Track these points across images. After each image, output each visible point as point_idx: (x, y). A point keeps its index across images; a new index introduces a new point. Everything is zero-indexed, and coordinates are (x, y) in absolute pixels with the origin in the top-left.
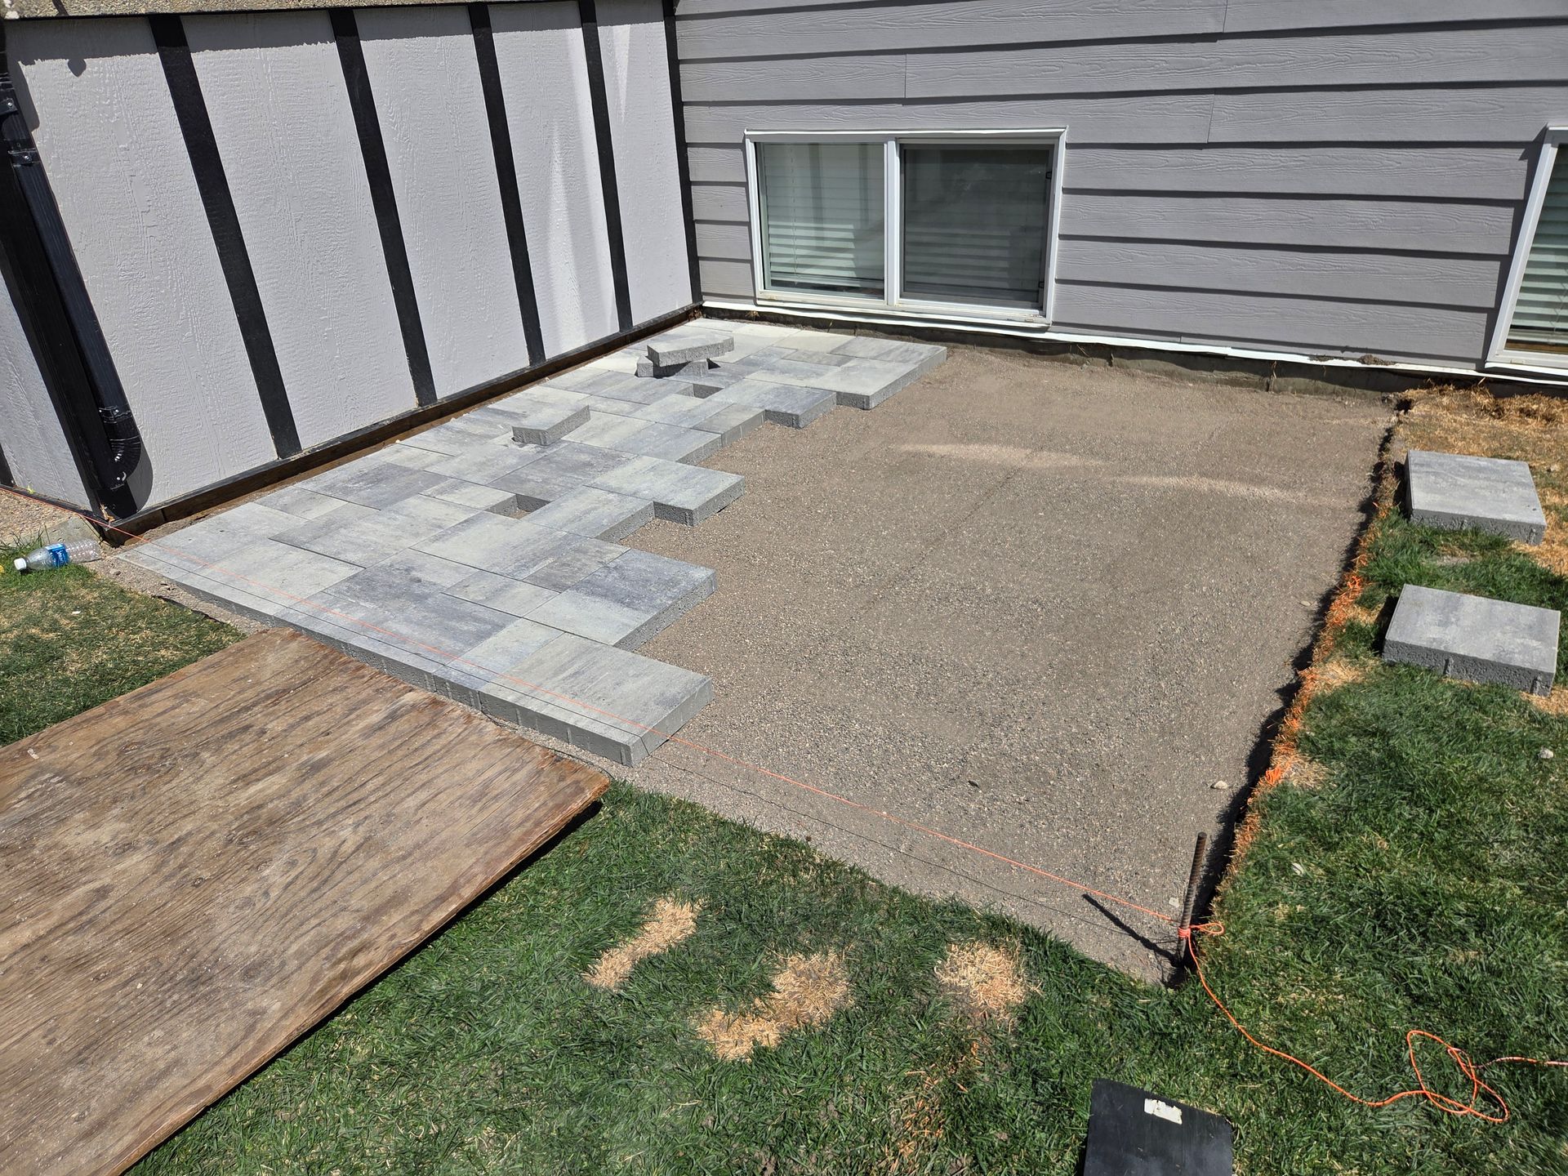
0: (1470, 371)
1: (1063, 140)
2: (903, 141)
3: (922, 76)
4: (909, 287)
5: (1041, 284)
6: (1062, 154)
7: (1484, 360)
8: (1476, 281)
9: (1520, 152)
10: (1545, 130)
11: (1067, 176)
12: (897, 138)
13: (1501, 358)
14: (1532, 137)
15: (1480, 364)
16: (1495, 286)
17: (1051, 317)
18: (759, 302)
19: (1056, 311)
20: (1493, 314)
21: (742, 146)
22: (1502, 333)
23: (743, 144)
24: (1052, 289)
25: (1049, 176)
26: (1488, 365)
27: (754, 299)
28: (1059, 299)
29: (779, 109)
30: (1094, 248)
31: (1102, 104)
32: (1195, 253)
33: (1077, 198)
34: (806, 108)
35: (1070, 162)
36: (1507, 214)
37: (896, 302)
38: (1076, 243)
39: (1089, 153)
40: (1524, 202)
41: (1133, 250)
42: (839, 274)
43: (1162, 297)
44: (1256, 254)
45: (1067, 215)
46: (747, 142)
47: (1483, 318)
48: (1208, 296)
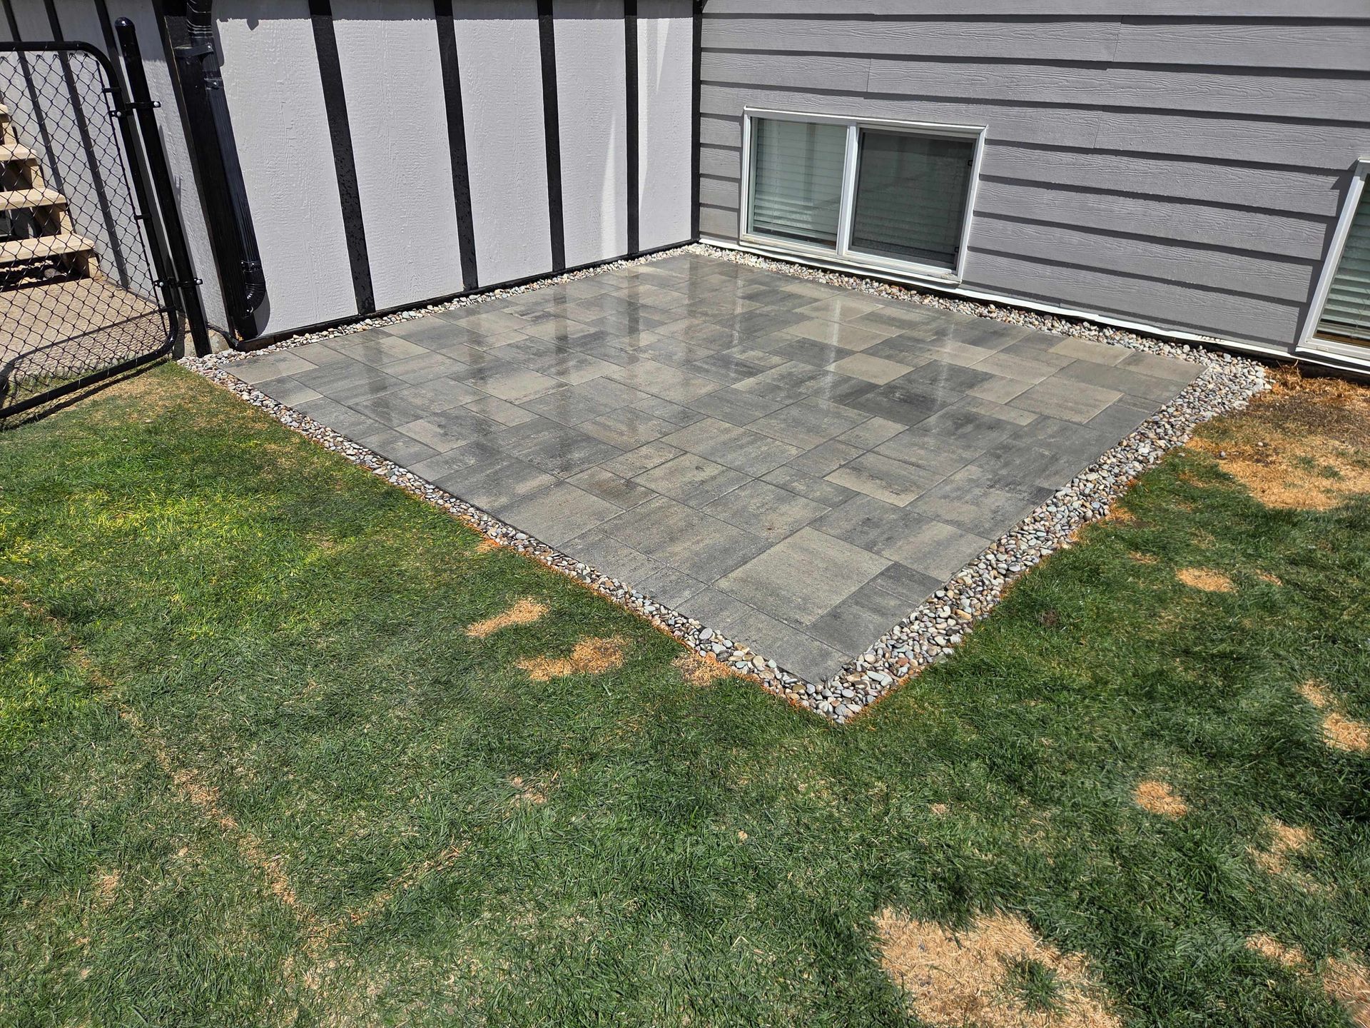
0: (1284, 353)
1: (984, 136)
2: (863, 126)
3: (880, 76)
4: (856, 243)
5: (957, 249)
6: (982, 148)
7: (1295, 345)
8: (1292, 280)
9: (1333, 180)
10: (1357, 162)
11: (984, 165)
12: (858, 123)
13: (1310, 345)
14: (1346, 167)
15: (1292, 348)
16: (1307, 283)
17: (961, 277)
18: (741, 243)
19: (966, 272)
20: (1304, 308)
21: (740, 120)
22: (1311, 324)
23: (742, 118)
24: (964, 255)
25: (970, 163)
26: (1298, 350)
27: (737, 240)
28: (969, 263)
29: (772, 92)
30: (1000, 224)
31: (1015, 110)
32: (1077, 237)
33: (991, 184)
34: (792, 93)
35: (987, 154)
36: (1322, 227)
37: (844, 253)
38: (986, 219)
39: (1002, 149)
40: (1337, 218)
41: (1030, 229)
42: (805, 226)
43: (1049, 269)
44: (1124, 241)
45: (981, 197)
46: (746, 116)
47: (1296, 310)
48: (1084, 272)
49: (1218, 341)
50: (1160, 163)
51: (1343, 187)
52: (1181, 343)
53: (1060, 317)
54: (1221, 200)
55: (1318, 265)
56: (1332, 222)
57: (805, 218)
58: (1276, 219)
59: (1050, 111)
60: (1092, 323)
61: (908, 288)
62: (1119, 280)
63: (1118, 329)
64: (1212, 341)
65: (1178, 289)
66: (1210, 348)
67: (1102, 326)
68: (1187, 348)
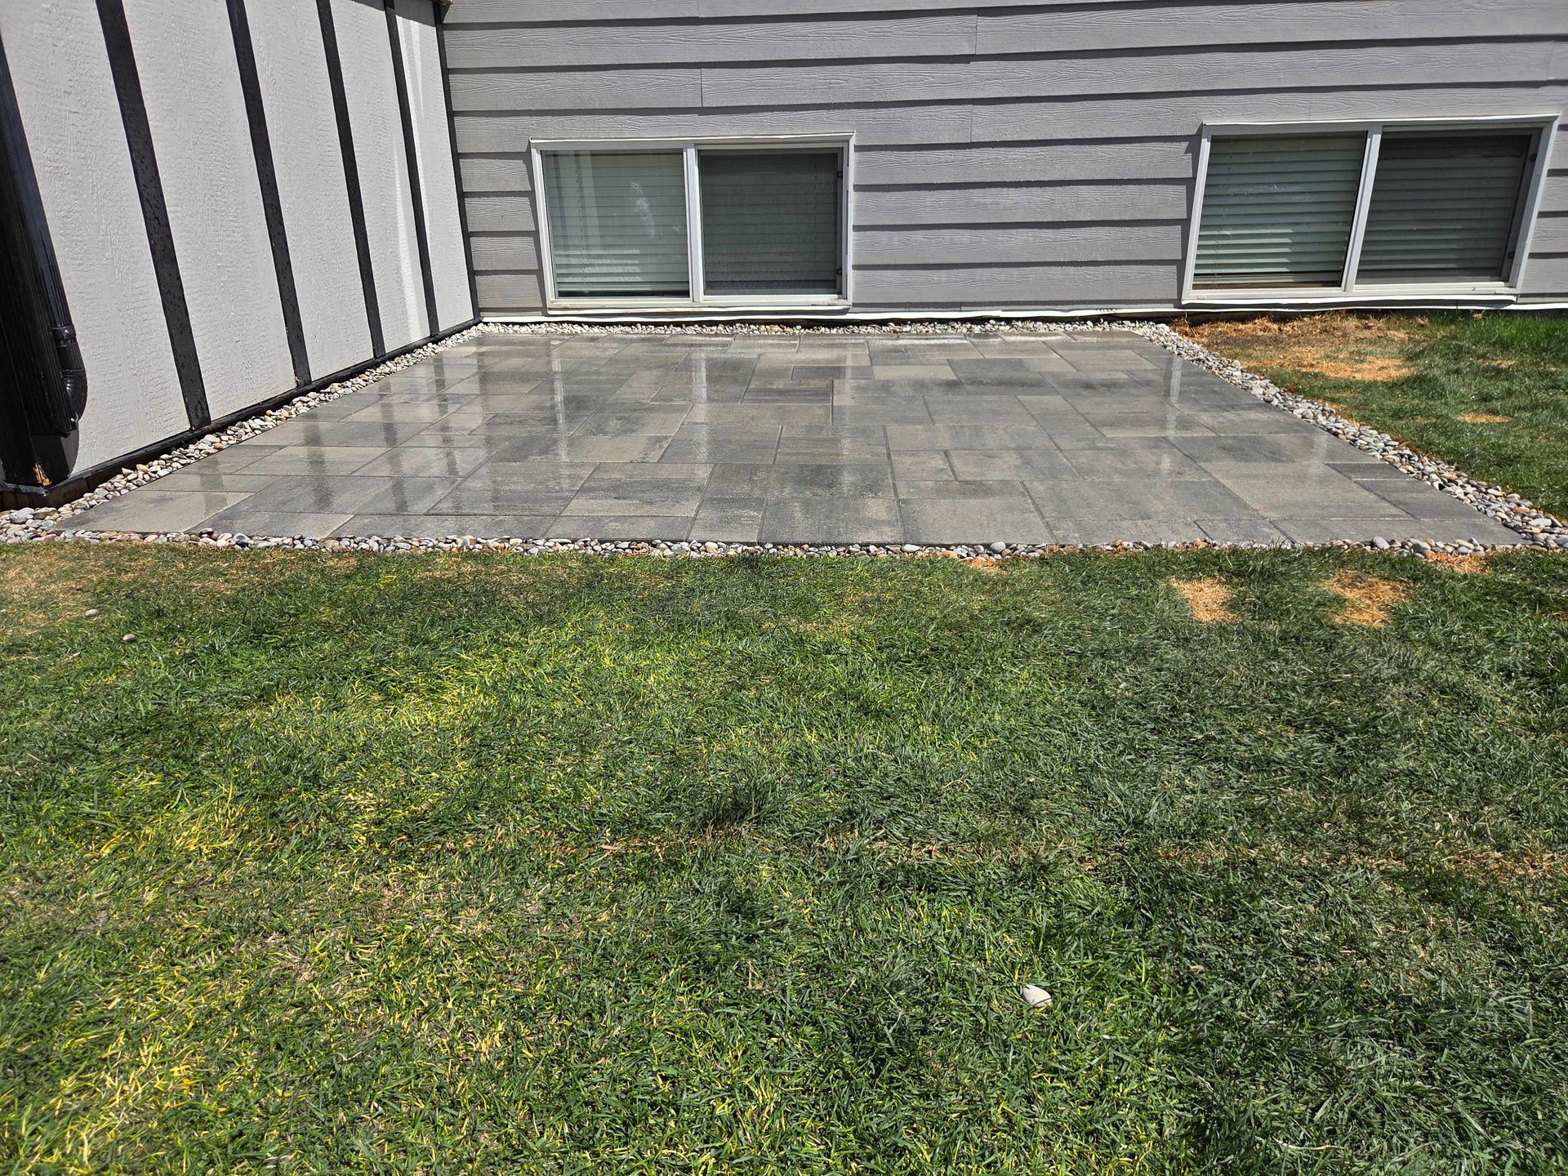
0: (1170, 309)
1: (853, 142)
2: (701, 148)
3: (718, 87)
4: (711, 286)
5: (839, 271)
6: (853, 157)
7: (1180, 299)
8: (1165, 241)
9: (1184, 145)
10: (1202, 125)
11: (857, 174)
12: (697, 144)
13: (1191, 296)
14: (1194, 132)
15: (1177, 302)
16: (1179, 243)
17: (850, 300)
18: (550, 312)
19: (855, 294)
20: (1181, 264)
21: (526, 157)
22: (1189, 279)
23: (529, 152)
24: (851, 277)
25: (839, 175)
26: (1183, 303)
27: (544, 310)
28: (856, 283)
29: (568, 117)
30: (884, 236)
31: (883, 112)
32: (965, 236)
33: (867, 194)
34: (598, 117)
35: (859, 163)
36: (1183, 189)
37: (701, 299)
38: (868, 233)
39: (874, 154)
40: (1194, 178)
41: (918, 236)
42: (638, 279)
43: (943, 274)
44: (1014, 231)
45: (858, 209)
46: (534, 151)
47: (1174, 268)
48: (979, 271)
49: (1114, 311)
50: (1036, 149)
51: (1194, 150)
52: (1084, 320)
53: (964, 321)
54: (1096, 178)
55: (1185, 223)
56: (1190, 183)
57: (631, 269)
58: (1145, 187)
59: (920, 109)
60: (998, 319)
61: (791, 324)
62: (1015, 271)
63: (1023, 320)
64: (1110, 312)
65: (1071, 269)
66: (1111, 318)
67: (1008, 321)
68: (1089, 323)
